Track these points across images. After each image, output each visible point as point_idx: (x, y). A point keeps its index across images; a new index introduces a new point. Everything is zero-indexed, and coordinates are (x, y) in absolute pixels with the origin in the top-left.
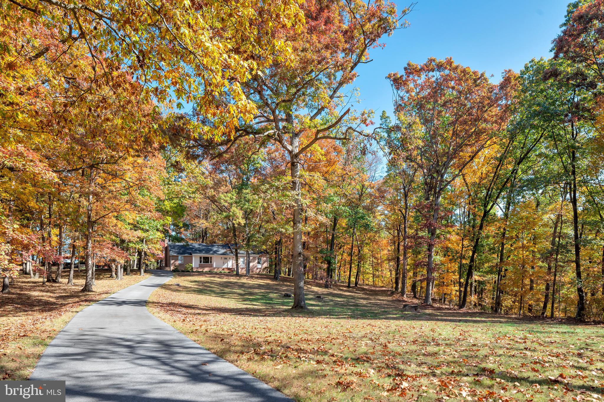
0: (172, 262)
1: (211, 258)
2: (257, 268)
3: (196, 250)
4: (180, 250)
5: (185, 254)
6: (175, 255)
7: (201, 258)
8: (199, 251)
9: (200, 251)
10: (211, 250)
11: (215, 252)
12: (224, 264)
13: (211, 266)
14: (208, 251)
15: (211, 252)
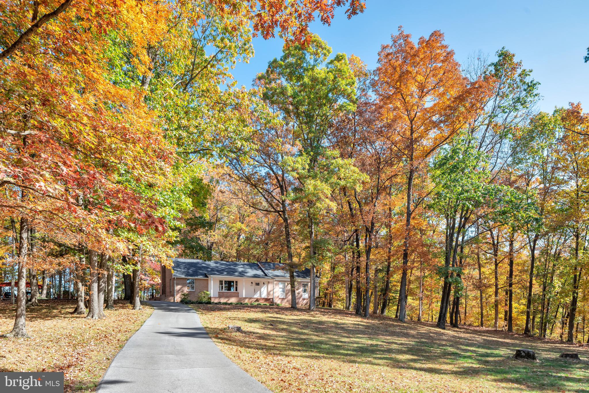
0: (178, 288)
1: (236, 282)
2: (304, 299)
3: (213, 270)
4: (188, 269)
5: (197, 275)
6: (183, 276)
7: (221, 282)
8: (218, 271)
9: (220, 272)
10: (235, 271)
11: (242, 274)
12: (255, 292)
13: (237, 295)
14: (231, 272)
15: (236, 274)
